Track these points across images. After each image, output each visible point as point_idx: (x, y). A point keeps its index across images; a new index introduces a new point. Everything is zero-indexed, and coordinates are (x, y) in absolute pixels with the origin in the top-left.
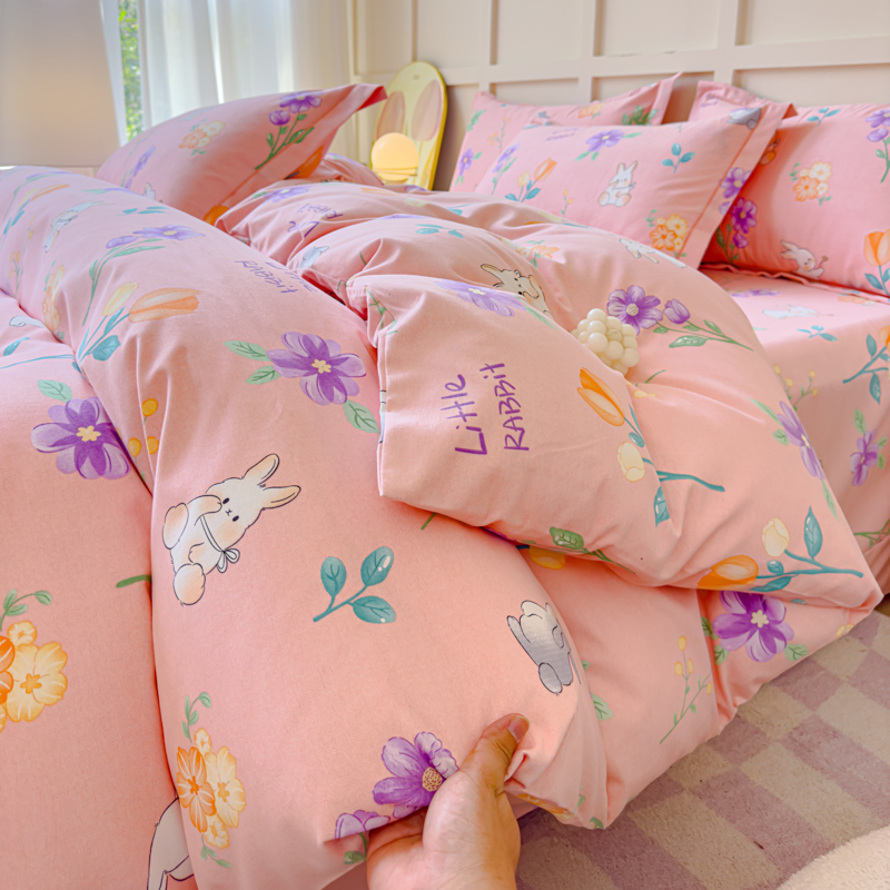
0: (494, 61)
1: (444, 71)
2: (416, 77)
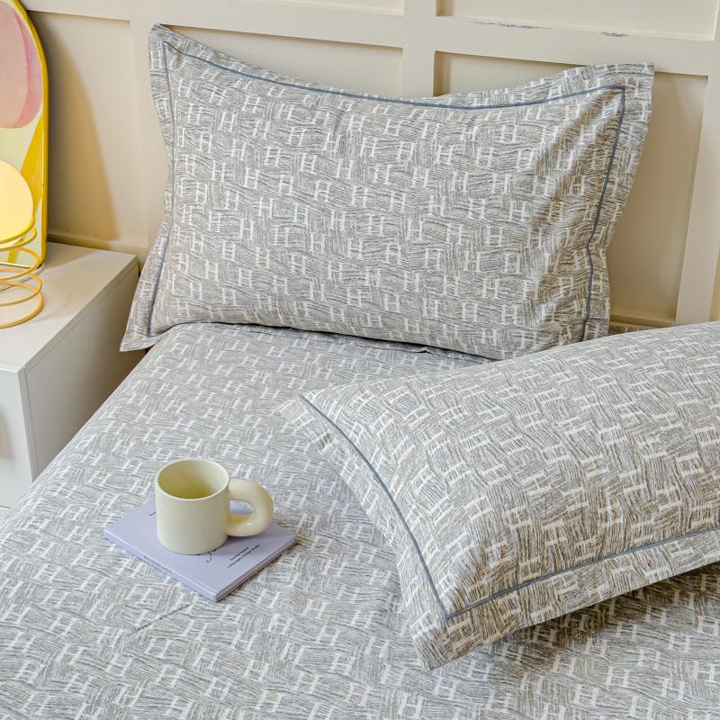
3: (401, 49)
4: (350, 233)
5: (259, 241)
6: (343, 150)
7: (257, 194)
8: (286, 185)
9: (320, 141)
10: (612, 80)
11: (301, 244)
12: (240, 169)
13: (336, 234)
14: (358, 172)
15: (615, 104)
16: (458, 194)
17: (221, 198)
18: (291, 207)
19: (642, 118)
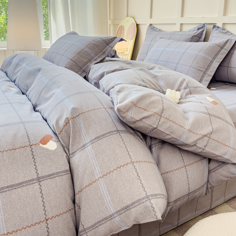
0: (151, 17)
1: (136, 20)
3: (175, 24)
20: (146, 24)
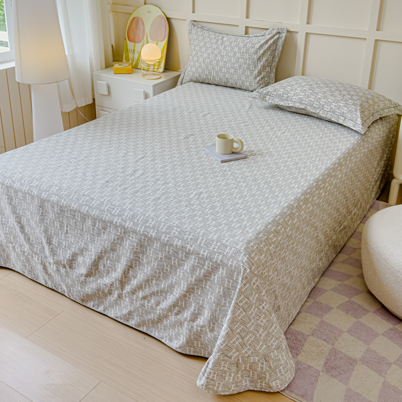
0: (194, 12)
2: (149, 12)
3: (238, 26)
4: (221, 60)
5: (203, 62)
6: (222, 44)
7: (204, 53)
8: (210, 51)
9: (218, 42)
10: (278, 31)
11: (211, 63)
12: (201, 48)
13: (218, 60)
14: (224, 48)
15: (278, 36)
16: (243, 53)
17: (197, 54)
18: (210, 55)
19: (283, 39)
20: (185, 20)
